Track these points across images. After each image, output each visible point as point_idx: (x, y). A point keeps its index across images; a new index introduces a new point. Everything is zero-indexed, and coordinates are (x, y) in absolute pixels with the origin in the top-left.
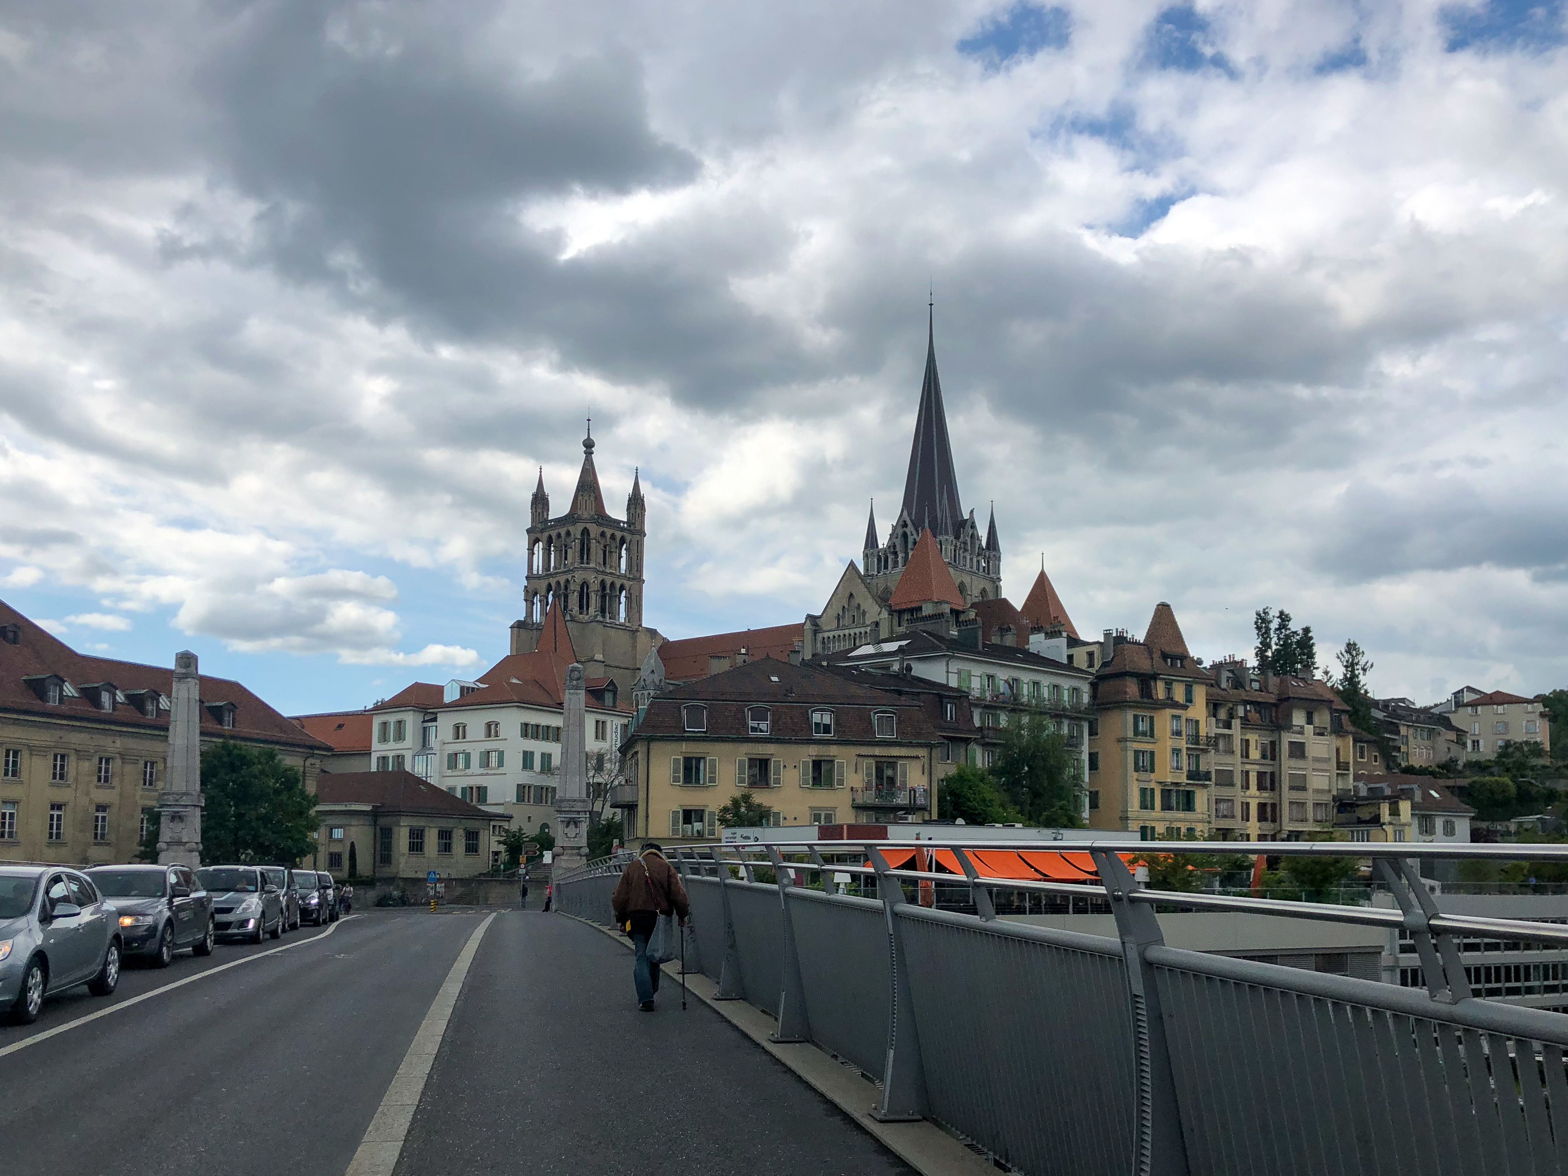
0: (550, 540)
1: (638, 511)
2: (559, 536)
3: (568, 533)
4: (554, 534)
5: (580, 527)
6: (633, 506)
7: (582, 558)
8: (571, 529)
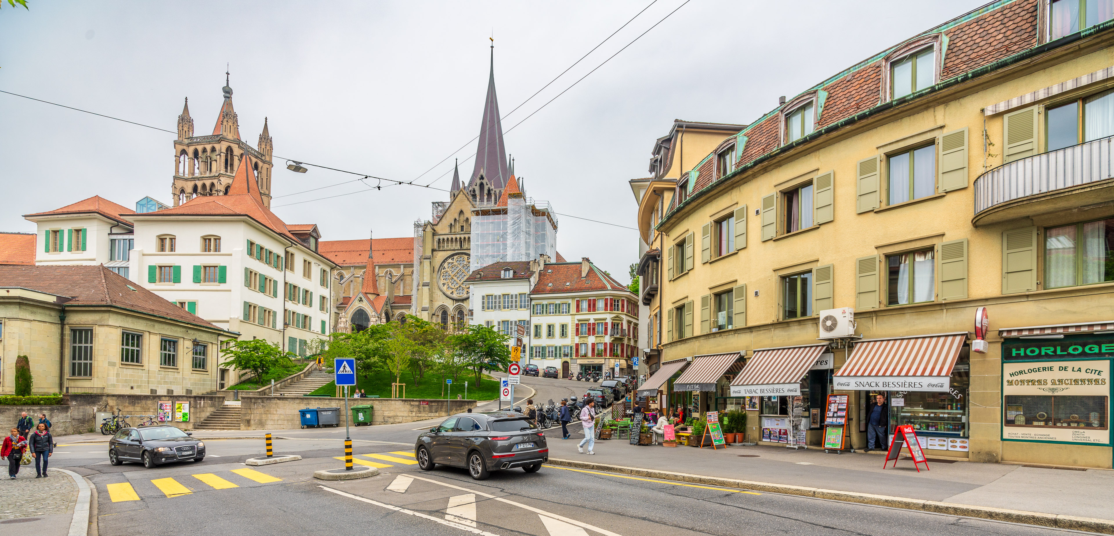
0: (196, 153)
1: (268, 148)
2: (204, 150)
3: (213, 150)
4: (200, 148)
5: (224, 145)
6: (264, 143)
7: (226, 168)
8: (217, 146)
